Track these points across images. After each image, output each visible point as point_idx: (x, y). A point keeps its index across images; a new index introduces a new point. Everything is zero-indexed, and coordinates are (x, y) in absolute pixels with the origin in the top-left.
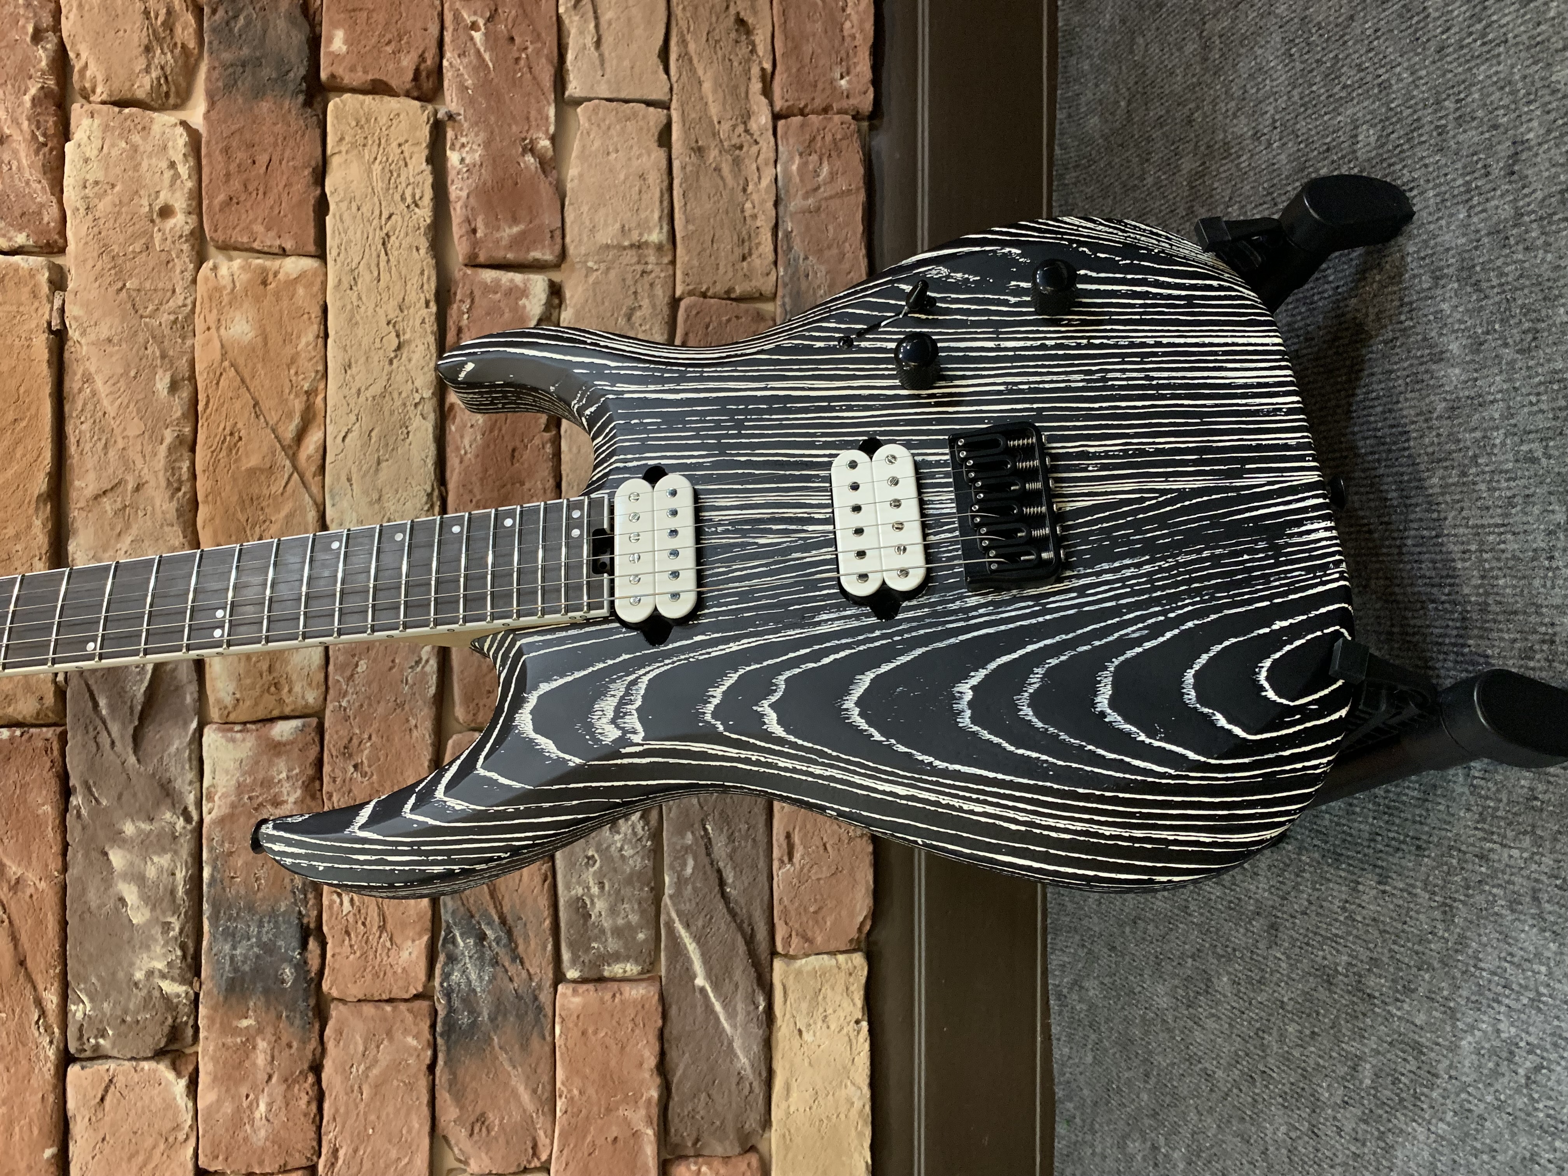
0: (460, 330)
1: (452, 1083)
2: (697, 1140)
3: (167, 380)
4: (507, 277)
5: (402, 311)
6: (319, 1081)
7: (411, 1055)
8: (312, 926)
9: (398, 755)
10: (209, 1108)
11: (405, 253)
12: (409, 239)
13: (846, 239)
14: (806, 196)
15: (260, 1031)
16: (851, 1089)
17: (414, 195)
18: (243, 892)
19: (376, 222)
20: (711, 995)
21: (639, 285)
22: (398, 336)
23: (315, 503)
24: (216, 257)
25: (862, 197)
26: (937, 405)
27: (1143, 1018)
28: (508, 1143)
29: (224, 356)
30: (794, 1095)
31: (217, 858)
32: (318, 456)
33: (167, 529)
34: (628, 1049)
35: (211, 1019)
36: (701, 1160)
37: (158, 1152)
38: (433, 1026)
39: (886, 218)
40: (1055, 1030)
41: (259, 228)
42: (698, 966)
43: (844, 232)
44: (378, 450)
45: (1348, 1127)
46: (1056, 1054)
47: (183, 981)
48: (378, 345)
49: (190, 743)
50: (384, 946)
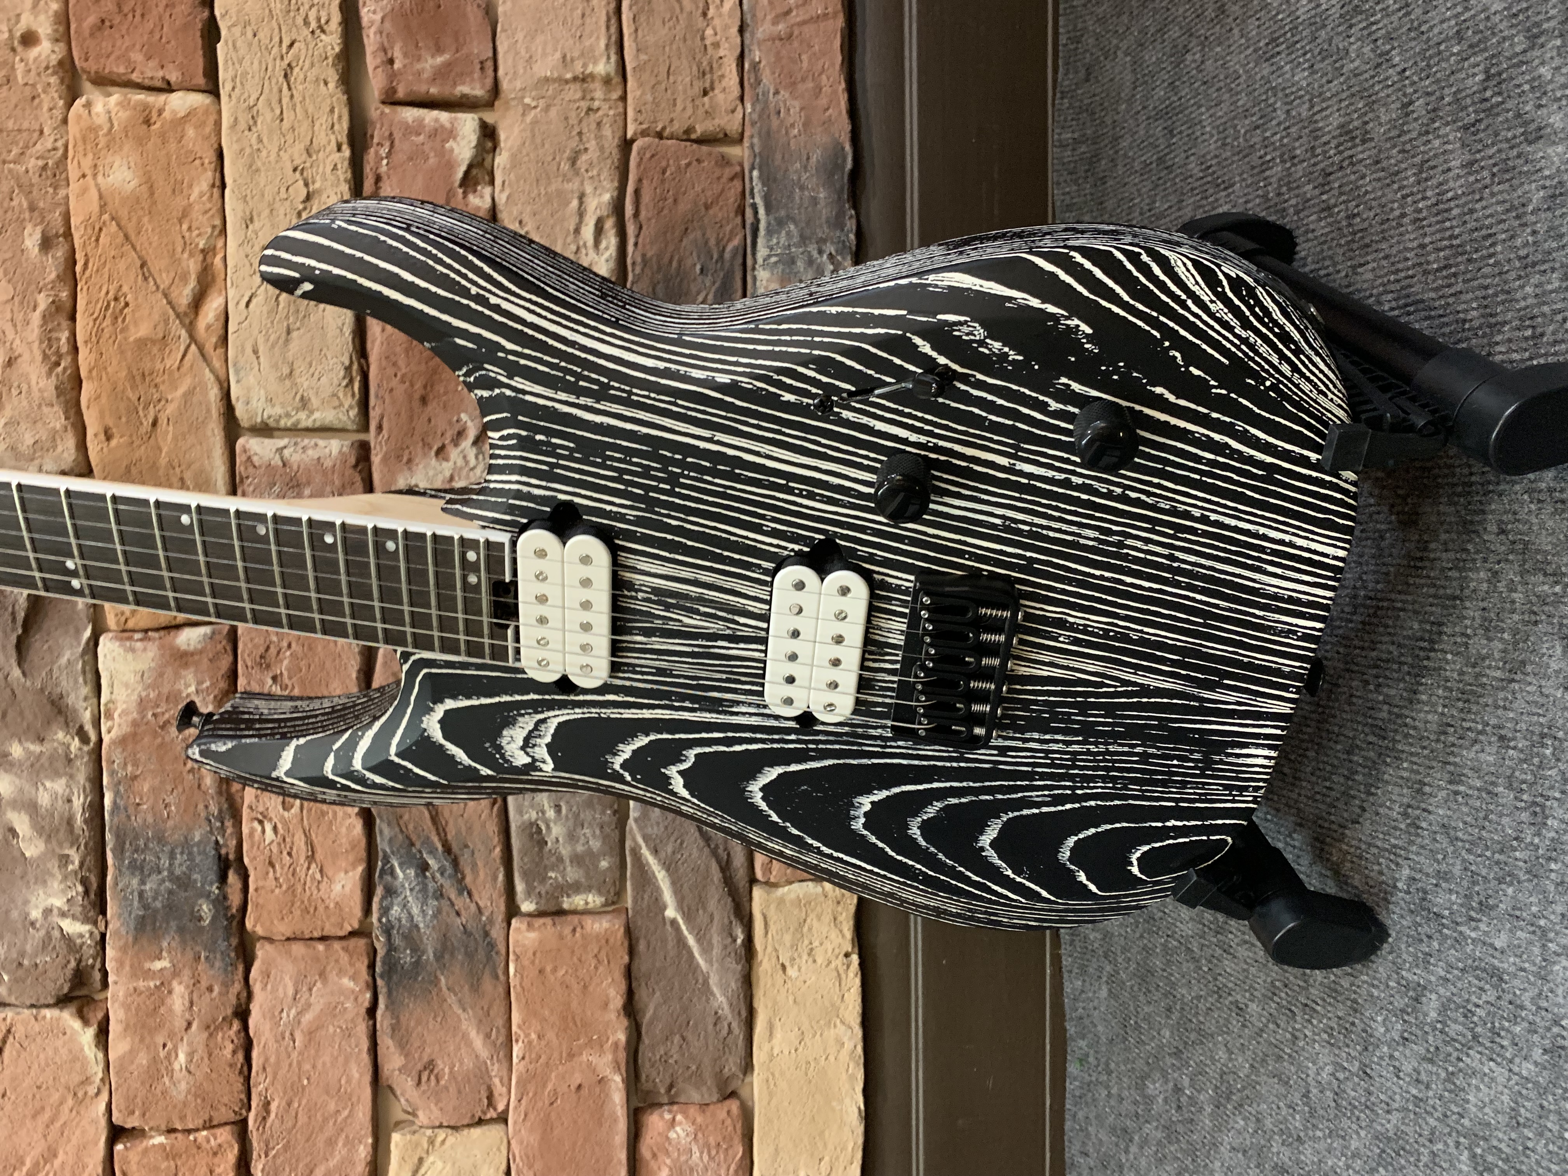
0: (378, 179)
1: (395, 1028)
2: (671, 1086)
3: (38, 236)
4: (431, 116)
5: (310, 156)
6: (245, 1027)
7: (347, 998)
8: (232, 857)
9: (323, 666)
10: (122, 1058)
11: (311, 87)
12: (315, 71)
13: (823, 70)
14: (775, 22)
15: (176, 973)
16: (841, 1028)
17: (319, 19)
18: (150, 820)
19: (275, 50)
20: (683, 928)
21: (584, 124)
22: (306, 185)
23: (217, 378)
24: (91, 93)
25: (840, 22)
27: (1164, 946)
28: (459, 1092)
29: (103, 207)
30: (778, 1035)
31: (119, 783)
32: (220, 324)
33: (46, 410)
34: (591, 988)
35: (121, 963)
36: (675, 1107)
37: (66, 1108)
38: (372, 966)
39: (868, 49)
40: (1066, 962)
41: (137, 57)
42: (668, 896)
43: (821, 63)
44: (287, 317)
45: (1407, 1067)
46: (1068, 988)
47: (86, 920)
48: (283, 195)
49: (84, 653)
50: (313, 878)
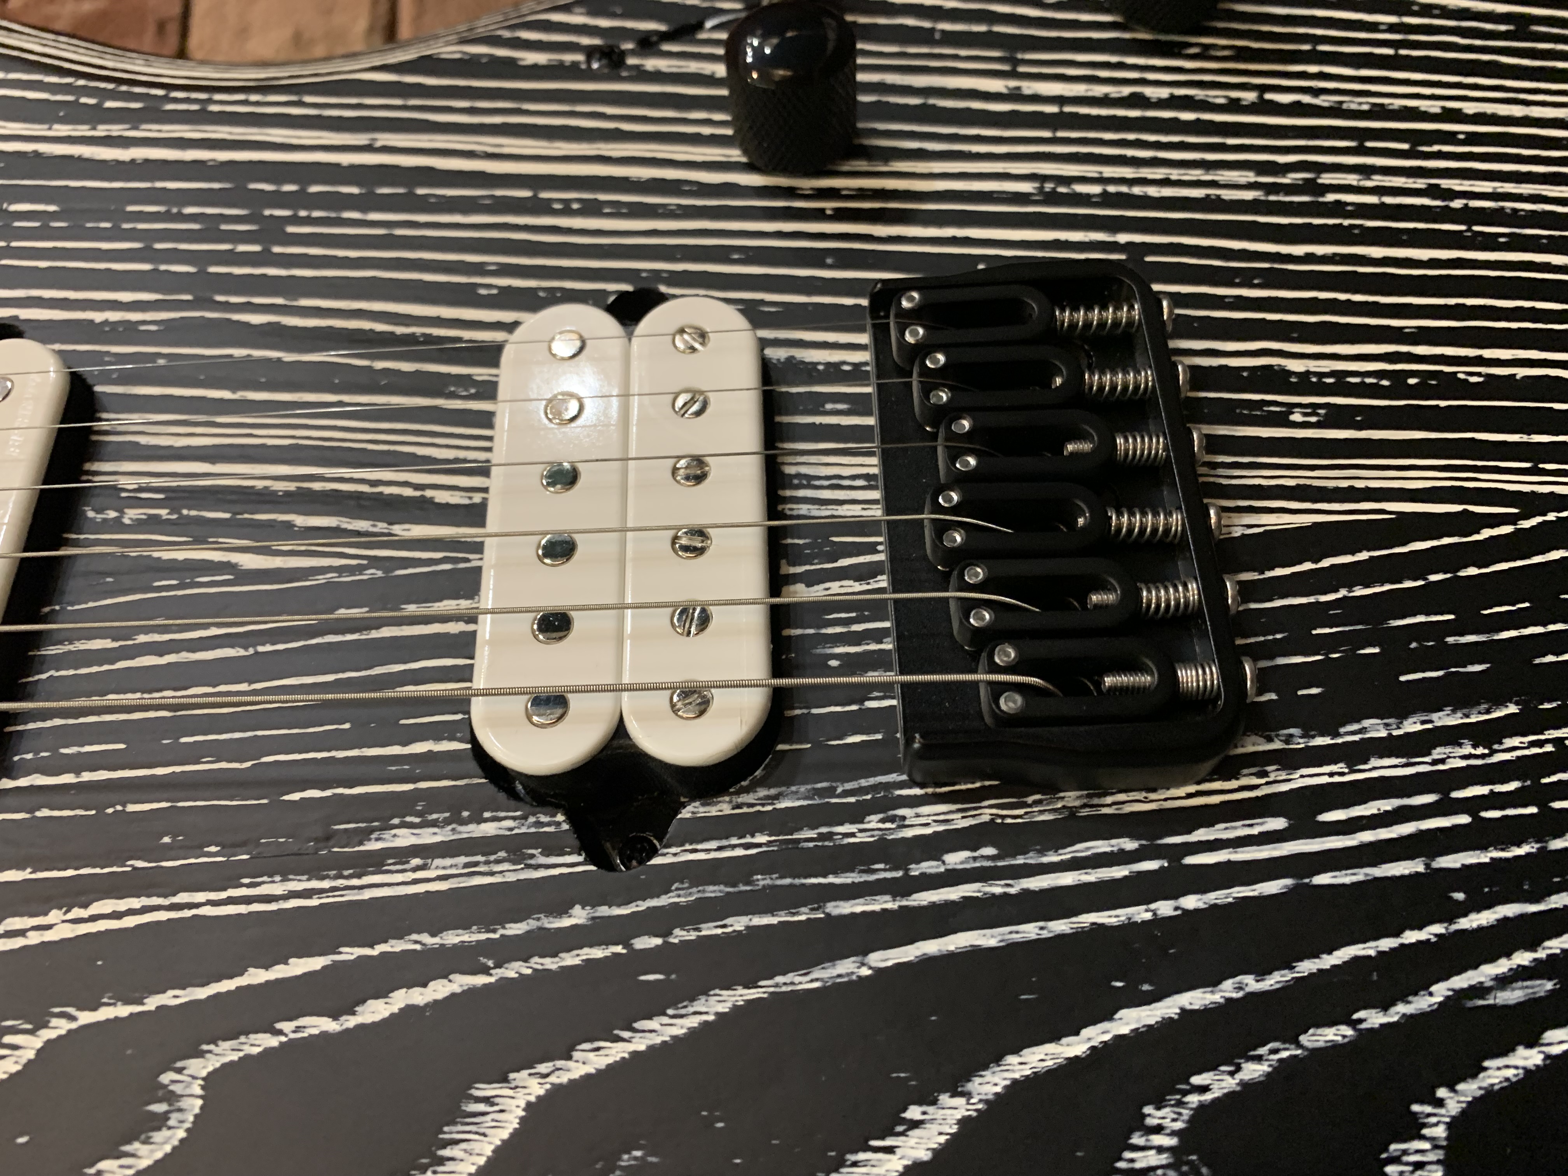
26: (841, 215)
